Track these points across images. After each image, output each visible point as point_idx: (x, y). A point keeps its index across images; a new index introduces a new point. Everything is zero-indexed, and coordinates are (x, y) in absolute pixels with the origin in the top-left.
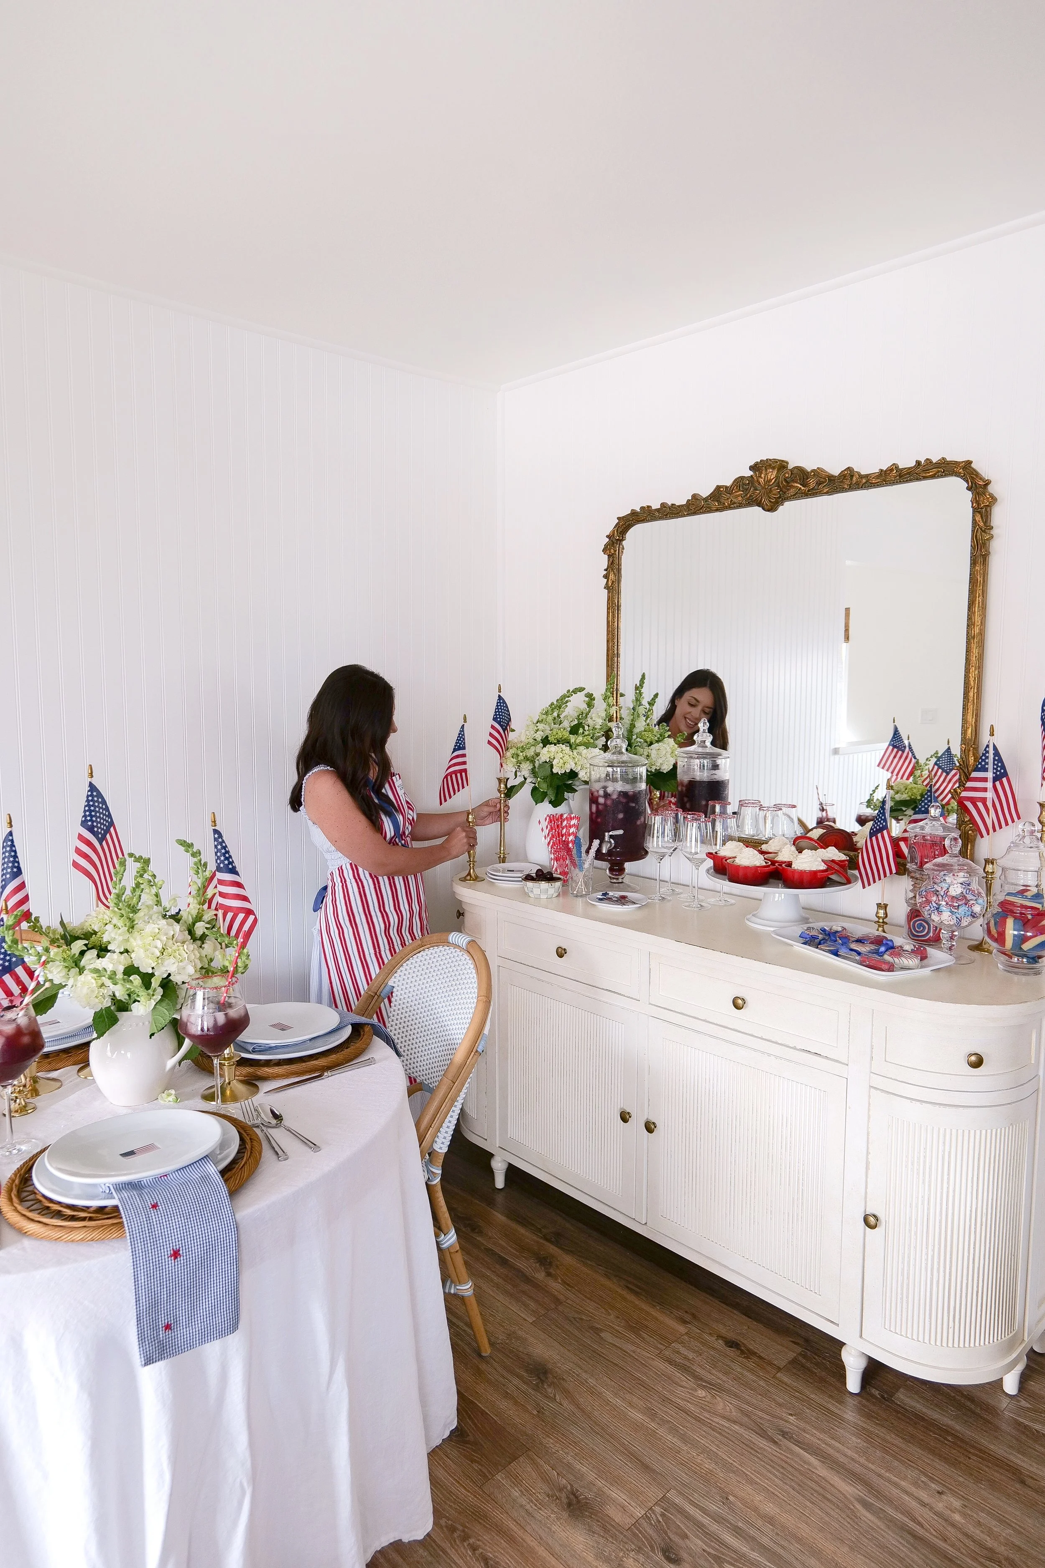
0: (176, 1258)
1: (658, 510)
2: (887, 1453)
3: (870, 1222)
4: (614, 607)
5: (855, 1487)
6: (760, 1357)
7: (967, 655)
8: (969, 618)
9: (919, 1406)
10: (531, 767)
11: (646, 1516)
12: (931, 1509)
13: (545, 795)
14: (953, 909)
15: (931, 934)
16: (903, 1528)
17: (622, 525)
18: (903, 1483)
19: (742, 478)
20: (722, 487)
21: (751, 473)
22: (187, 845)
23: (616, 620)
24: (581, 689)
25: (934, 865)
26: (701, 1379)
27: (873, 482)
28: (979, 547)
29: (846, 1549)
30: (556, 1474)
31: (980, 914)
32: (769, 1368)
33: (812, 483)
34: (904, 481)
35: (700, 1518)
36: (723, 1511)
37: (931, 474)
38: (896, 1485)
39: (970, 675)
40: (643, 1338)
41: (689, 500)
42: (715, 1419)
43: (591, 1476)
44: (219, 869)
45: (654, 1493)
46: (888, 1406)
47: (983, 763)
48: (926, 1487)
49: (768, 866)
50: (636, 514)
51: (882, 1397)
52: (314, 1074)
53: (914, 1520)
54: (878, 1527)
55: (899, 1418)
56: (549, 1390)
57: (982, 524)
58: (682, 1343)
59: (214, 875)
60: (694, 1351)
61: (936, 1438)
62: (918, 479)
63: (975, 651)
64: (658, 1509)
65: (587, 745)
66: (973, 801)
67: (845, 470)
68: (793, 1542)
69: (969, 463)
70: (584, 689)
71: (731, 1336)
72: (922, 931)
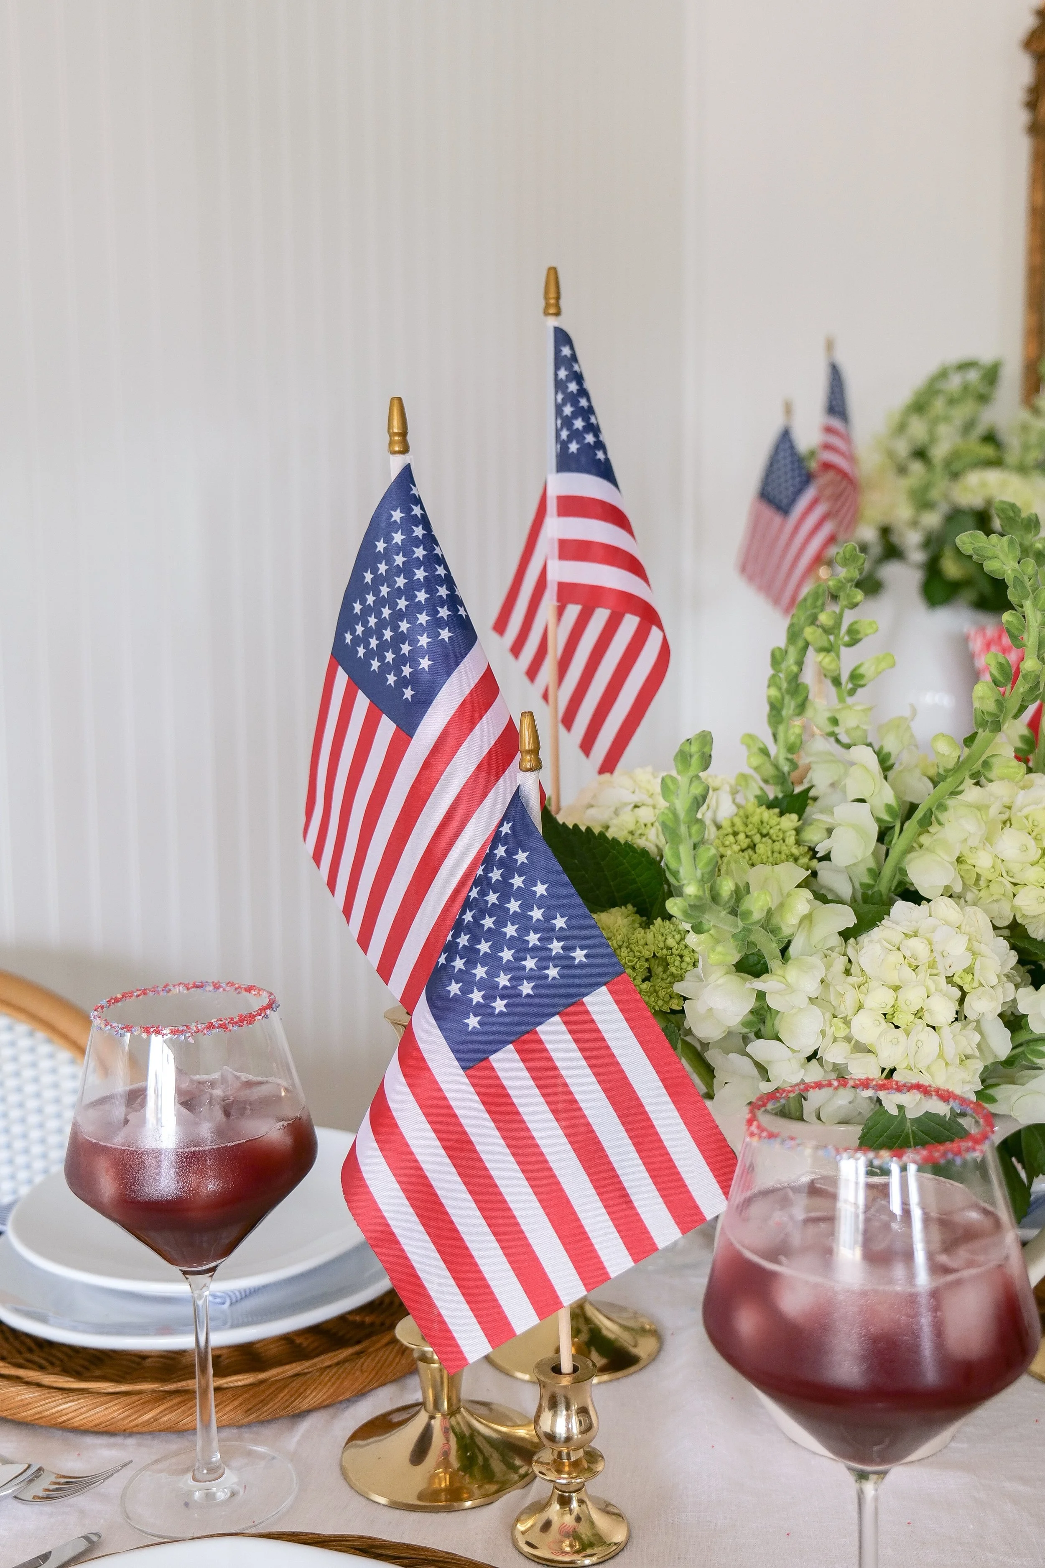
13: (956, 587)
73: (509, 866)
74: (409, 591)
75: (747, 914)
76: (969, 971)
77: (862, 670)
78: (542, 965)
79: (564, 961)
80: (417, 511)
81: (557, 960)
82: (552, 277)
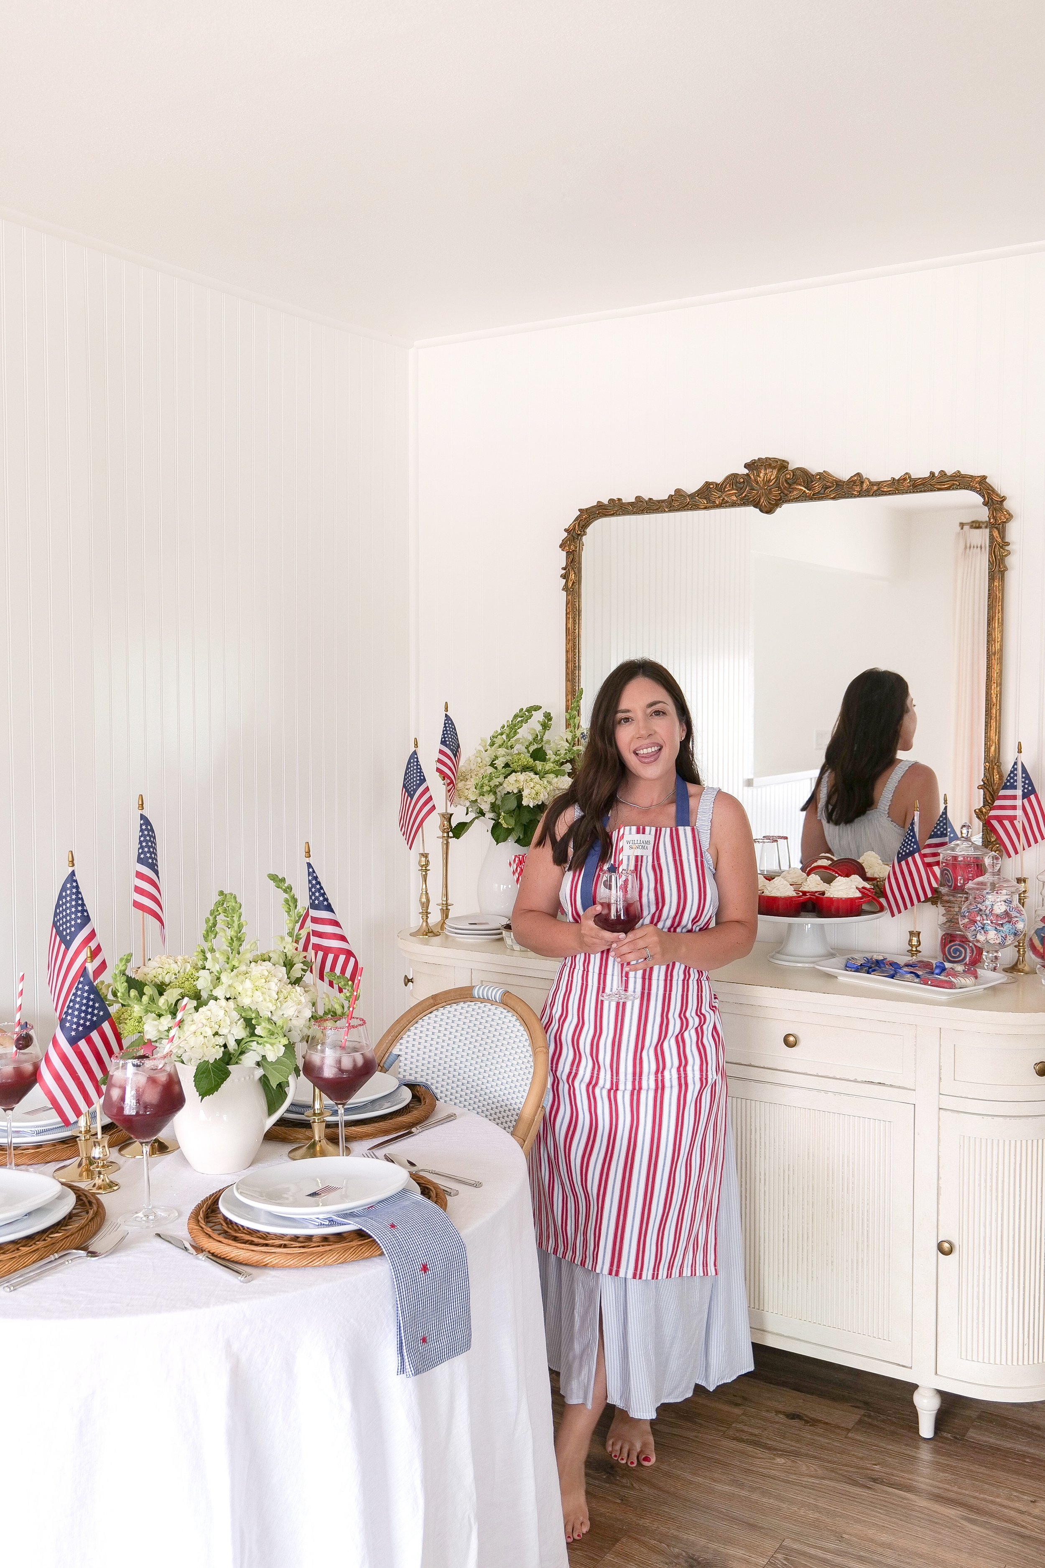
0: (425, 1272)
1: (631, 504)
2: (976, 1480)
3: (945, 1249)
4: (573, 611)
5: (956, 1510)
6: (827, 1423)
7: (988, 672)
8: (989, 634)
9: (992, 1440)
10: (493, 801)
11: (771, 1562)
12: (1030, 1514)
13: (509, 832)
14: (998, 927)
15: (968, 959)
16: (1010, 1532)
17: (585, 519)
18: (997, 1500)
19: (735, 476)
20: (712, 483)
21: (746, 471)
22: (277, 880)
23: (577, 627)
24: (537, 708)
25: (975, 884)
26: (775, 1449)
27: (885, 490)
28: (998, 563)
29: (966, 1555)
30: (666, 1546)
31: (1022, 932)
32: (839, 1431)
33: (817, 487)
34: (917, 492)
35: (822, 1555)
36: (843, 1547)
37: (946, 486)
38: (992, 1502)
39: (992, 692)
40: (700, 1424)
41: (672, 496)
42: (803, 1479)
43: (702, 1541)
44: (313, 906)
45: (770, 1545)
46: (963, 1444)
47: (1012, 781)
48: (1020, 1500)
49: (800, 897)
50: (603, 507)
51: (955, 1438)
52: (399, 1132)
53: (1017, 1524)
54: (988, 1535)
55: (976, 1452)
56: (624, 1481)
57: (999, 540)
58: (743, 1422)
59: (307, 914)
60: (759, 1428)
61: (1015, 1462)
62: (931, 491)
63: (996, 667)
64: (779, 1556)
65: (557, 773)
66: (999, 819)
67: (855, 476)
68: (916, 1558)
69: (984, 478)
70: (541, 707)
71: (790, 1410)
72: (959, 956)
73: (83, 990)
80: (76, 884)
82: (141, 798)
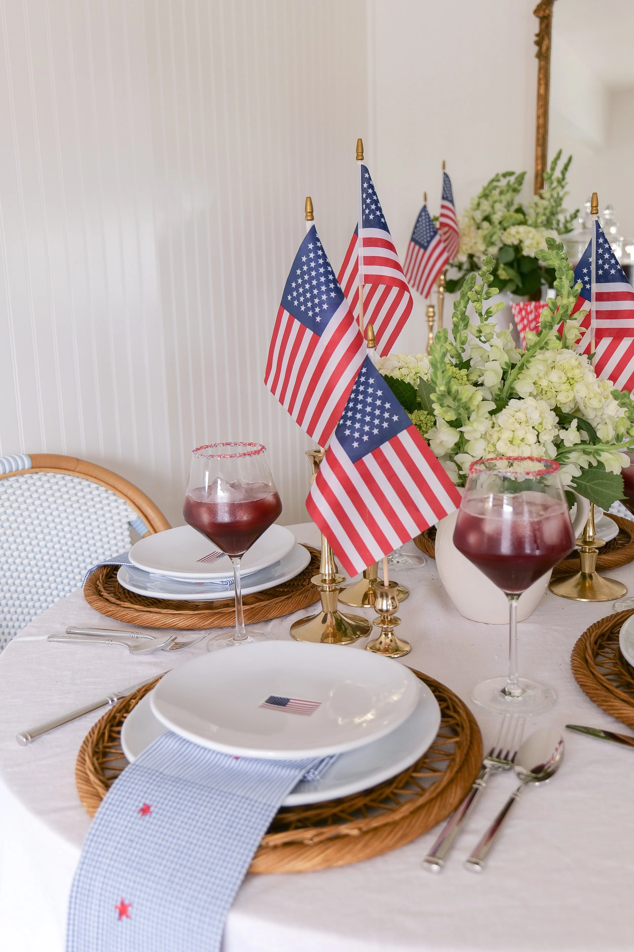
13: (505, 283)
24: (510, 172)
73: (366, 384)
74: (317, 277)
75: (460, 400)
76: (541, 424)
77: (491, 310)
78: (381, 422)
79: (389, 420)
80: (319, 244)
81: (387, 420)
82: (360, 143)
